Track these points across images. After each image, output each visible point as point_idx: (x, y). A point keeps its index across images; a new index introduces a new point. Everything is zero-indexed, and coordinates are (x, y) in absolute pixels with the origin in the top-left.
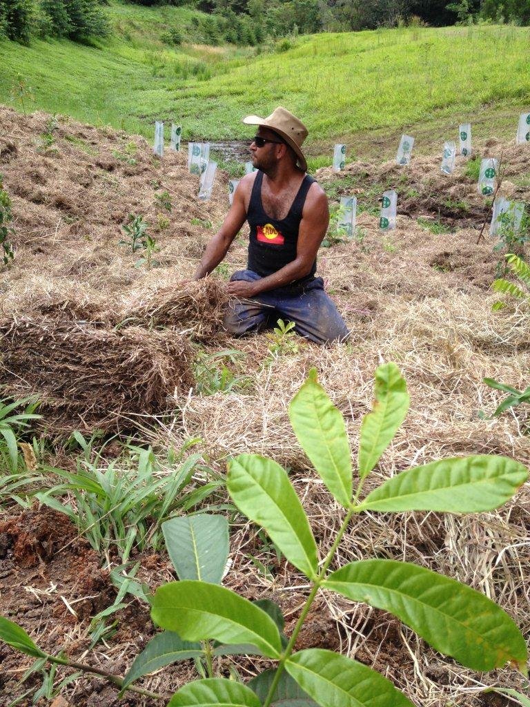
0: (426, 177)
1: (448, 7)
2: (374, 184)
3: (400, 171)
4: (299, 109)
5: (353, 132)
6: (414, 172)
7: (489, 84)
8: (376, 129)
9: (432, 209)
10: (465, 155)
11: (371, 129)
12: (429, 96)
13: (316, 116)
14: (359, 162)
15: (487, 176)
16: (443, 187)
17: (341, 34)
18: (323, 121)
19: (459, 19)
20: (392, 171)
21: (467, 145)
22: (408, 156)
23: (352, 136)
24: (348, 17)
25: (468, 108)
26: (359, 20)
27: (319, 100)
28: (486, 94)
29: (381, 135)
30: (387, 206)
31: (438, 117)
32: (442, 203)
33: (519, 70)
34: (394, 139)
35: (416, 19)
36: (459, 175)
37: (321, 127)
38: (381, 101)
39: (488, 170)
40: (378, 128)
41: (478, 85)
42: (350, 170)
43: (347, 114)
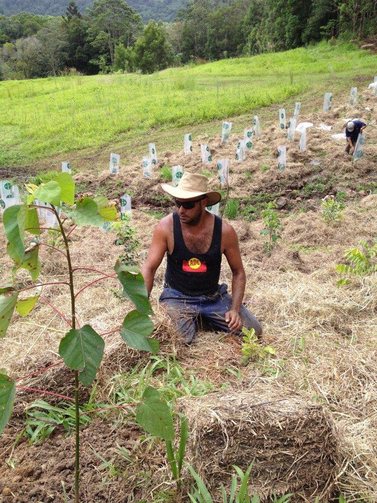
0: (135, 181)
1: (91, 62)
2: (98, 188)
3: (114, 178)
4: (16, 138)
5: (66, 152)
6: (125, 178)
7: (151, 115)
8: (82, 149)
9: (148, 202)
10: (155, 163)
11: (79, 149)
12: (114, 124)
13: (31, 142)
14: (81, 173)
15: (178, 177)
16: (149, 187)
17: (22, 81)
18: (40, 145)
19: (101, 70)
20: (109, 178)
21: (155, 157)
22: (117, 167)
23: (66, 155)
24: (21, 69)
25: (143, 132)
26: (30, 71)
27: (31, 130)
28: (151, 121)
29: (88, 153)
30: (125, 205)
31: (124, 138)
32: (153, 198)
33: (165, 105)
34: (99, 155)
35: (73, 70)
36: (157, 178)
37: (39, 149)
38: (80, 129)
39: (178, 173)
40: (84, 148)
41: (144, 115)
42: (77, 180)
43: (57, 139)
